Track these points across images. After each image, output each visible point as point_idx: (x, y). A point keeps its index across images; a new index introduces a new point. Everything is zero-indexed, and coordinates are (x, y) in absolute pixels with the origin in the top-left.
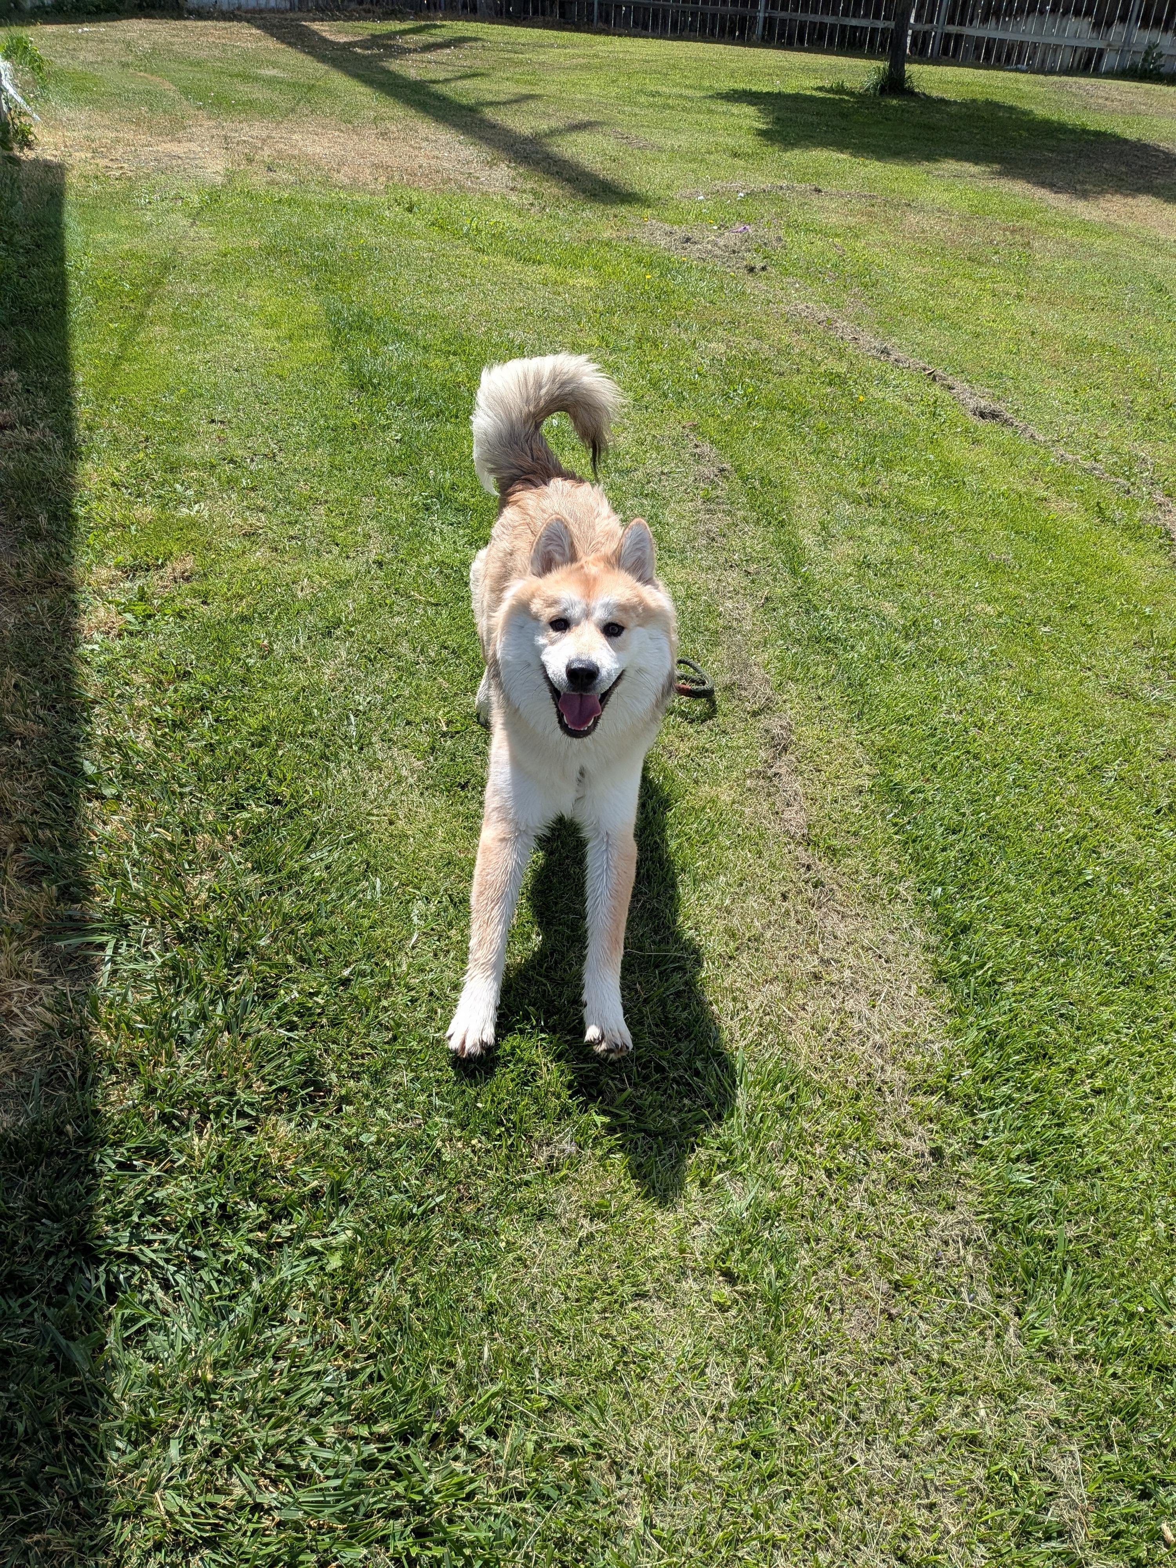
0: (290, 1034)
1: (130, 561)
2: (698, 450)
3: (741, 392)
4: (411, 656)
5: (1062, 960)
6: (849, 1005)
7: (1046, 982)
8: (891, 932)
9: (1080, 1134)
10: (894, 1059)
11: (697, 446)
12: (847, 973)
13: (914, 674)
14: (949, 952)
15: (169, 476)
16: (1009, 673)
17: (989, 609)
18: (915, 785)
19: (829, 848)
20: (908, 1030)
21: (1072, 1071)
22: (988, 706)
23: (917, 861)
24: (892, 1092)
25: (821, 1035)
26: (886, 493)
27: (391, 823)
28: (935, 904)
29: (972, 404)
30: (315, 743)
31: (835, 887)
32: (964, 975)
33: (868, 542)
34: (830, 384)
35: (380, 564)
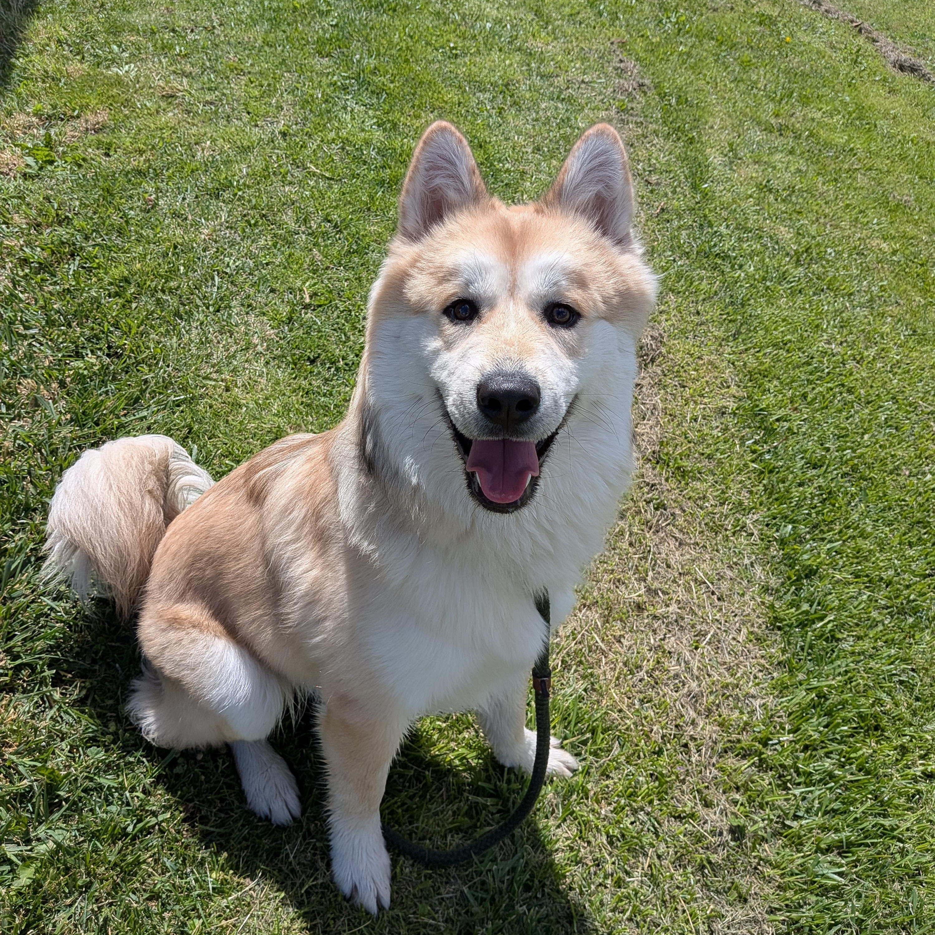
0: (53, 604)
1: (48, 110)
2: (622, 65)
3: (673, 20)
4: (293, 226)
5: (911, 620)
6: (671, 643)
7: (889, 643)
8: (730, 567)
9: (904, 826)
10: (709, 711)
11: (621, 61)
12: (673, 608)
13: (800, 299)
14: (789, 597)
15: (111, 39)
16: (895, 310)
17: (884, 245)
18: (781, 413)
19: (678, 468)
20: (730, 680)
21: (903, 750)
22: (870, 341)
23: (771, 494)
24: (699, 751)
25: (632, 673)
26: (798, 125)
27: (227, 389)
28: (783, 542)
29: (893, 57)
30: (172, 301)
31: (678, 512)
32: (802, 625)
33: (774, 168)
34: (760, 23)
35: (284, 134)
